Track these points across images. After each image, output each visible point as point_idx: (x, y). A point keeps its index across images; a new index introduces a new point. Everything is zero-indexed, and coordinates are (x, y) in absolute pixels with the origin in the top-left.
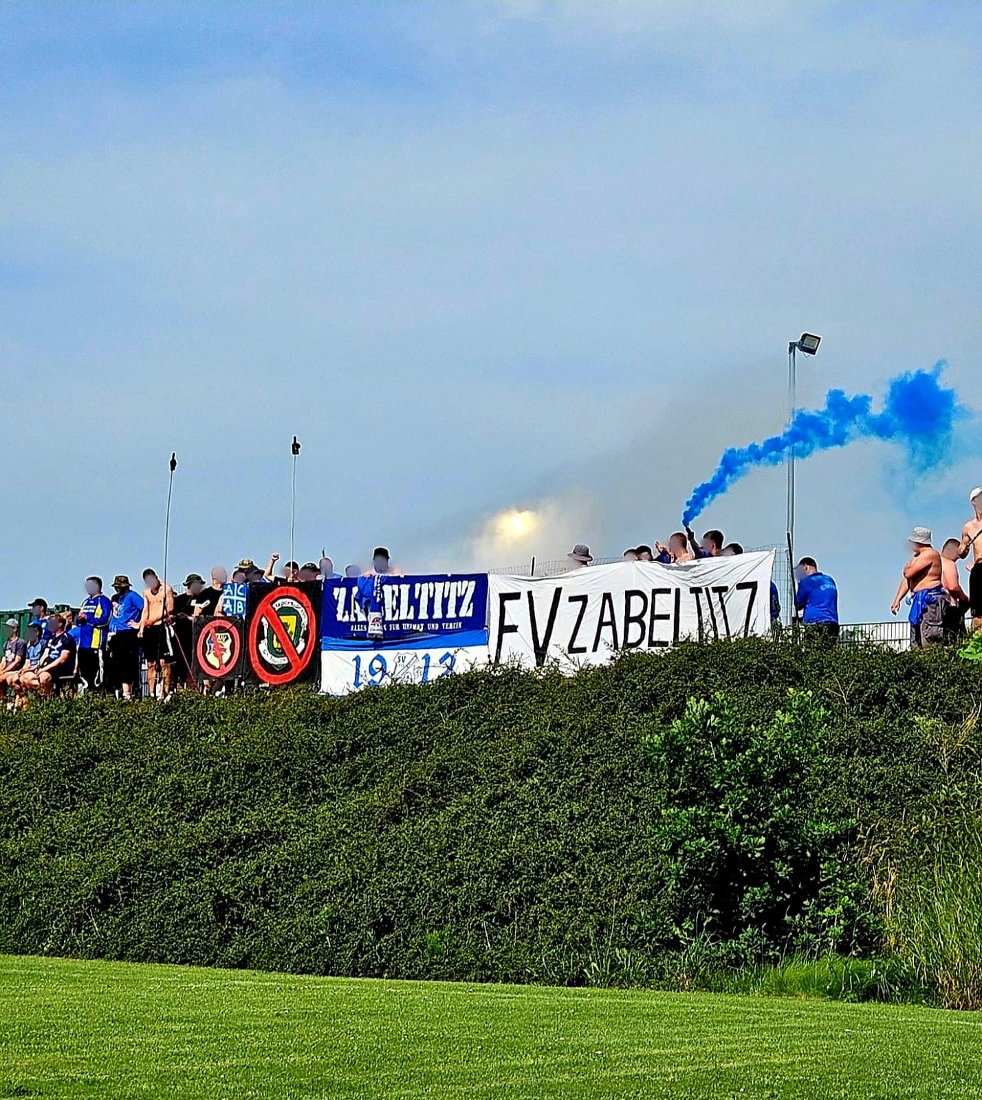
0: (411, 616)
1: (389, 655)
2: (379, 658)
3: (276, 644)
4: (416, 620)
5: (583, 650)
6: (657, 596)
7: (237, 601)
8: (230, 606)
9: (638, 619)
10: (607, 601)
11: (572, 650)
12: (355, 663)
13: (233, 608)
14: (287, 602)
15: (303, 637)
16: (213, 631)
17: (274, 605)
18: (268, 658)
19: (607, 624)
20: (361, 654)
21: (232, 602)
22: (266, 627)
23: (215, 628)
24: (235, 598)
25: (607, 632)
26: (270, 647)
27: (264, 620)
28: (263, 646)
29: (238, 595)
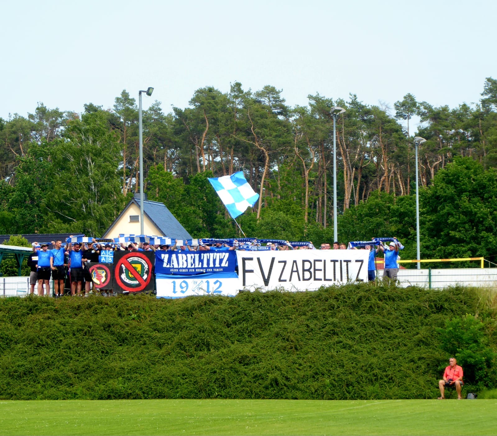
0: (200, 266)
1: (190, 281)
2: (185, 282)
3: (131, 275)
4: (202, 268)
5: (285, 281)
6: (316, 262)
7: (108, 257)
8: (104, 259)
9: (309, 270)
10: (295, 263)
11: (280, 280)
12: (173, 284)
13: (106, 260)
14: (136, 259)
15: (146, 273)
16: (95, 269)
17: (128, 260)
18: (127, 281)
19: (295, 271)
20: (176, 280)
21: (105, 258)
22: (124, 268)
23: (97, 268)
24: (107, 256)
25: (295, 274)
26: (128, 277)
27: (123, 265)
28: (123, 276)
29: (108, 255)
